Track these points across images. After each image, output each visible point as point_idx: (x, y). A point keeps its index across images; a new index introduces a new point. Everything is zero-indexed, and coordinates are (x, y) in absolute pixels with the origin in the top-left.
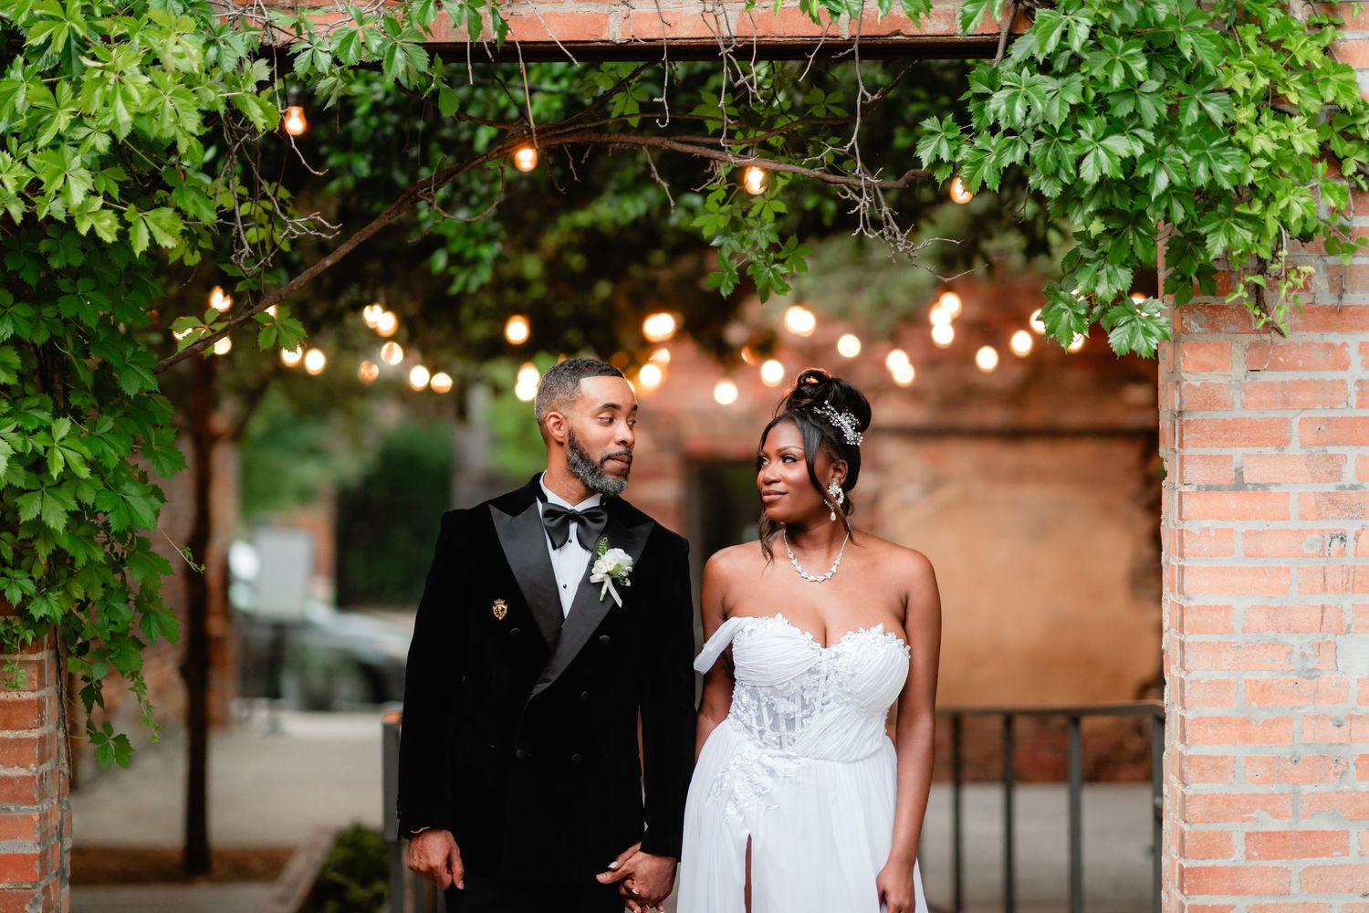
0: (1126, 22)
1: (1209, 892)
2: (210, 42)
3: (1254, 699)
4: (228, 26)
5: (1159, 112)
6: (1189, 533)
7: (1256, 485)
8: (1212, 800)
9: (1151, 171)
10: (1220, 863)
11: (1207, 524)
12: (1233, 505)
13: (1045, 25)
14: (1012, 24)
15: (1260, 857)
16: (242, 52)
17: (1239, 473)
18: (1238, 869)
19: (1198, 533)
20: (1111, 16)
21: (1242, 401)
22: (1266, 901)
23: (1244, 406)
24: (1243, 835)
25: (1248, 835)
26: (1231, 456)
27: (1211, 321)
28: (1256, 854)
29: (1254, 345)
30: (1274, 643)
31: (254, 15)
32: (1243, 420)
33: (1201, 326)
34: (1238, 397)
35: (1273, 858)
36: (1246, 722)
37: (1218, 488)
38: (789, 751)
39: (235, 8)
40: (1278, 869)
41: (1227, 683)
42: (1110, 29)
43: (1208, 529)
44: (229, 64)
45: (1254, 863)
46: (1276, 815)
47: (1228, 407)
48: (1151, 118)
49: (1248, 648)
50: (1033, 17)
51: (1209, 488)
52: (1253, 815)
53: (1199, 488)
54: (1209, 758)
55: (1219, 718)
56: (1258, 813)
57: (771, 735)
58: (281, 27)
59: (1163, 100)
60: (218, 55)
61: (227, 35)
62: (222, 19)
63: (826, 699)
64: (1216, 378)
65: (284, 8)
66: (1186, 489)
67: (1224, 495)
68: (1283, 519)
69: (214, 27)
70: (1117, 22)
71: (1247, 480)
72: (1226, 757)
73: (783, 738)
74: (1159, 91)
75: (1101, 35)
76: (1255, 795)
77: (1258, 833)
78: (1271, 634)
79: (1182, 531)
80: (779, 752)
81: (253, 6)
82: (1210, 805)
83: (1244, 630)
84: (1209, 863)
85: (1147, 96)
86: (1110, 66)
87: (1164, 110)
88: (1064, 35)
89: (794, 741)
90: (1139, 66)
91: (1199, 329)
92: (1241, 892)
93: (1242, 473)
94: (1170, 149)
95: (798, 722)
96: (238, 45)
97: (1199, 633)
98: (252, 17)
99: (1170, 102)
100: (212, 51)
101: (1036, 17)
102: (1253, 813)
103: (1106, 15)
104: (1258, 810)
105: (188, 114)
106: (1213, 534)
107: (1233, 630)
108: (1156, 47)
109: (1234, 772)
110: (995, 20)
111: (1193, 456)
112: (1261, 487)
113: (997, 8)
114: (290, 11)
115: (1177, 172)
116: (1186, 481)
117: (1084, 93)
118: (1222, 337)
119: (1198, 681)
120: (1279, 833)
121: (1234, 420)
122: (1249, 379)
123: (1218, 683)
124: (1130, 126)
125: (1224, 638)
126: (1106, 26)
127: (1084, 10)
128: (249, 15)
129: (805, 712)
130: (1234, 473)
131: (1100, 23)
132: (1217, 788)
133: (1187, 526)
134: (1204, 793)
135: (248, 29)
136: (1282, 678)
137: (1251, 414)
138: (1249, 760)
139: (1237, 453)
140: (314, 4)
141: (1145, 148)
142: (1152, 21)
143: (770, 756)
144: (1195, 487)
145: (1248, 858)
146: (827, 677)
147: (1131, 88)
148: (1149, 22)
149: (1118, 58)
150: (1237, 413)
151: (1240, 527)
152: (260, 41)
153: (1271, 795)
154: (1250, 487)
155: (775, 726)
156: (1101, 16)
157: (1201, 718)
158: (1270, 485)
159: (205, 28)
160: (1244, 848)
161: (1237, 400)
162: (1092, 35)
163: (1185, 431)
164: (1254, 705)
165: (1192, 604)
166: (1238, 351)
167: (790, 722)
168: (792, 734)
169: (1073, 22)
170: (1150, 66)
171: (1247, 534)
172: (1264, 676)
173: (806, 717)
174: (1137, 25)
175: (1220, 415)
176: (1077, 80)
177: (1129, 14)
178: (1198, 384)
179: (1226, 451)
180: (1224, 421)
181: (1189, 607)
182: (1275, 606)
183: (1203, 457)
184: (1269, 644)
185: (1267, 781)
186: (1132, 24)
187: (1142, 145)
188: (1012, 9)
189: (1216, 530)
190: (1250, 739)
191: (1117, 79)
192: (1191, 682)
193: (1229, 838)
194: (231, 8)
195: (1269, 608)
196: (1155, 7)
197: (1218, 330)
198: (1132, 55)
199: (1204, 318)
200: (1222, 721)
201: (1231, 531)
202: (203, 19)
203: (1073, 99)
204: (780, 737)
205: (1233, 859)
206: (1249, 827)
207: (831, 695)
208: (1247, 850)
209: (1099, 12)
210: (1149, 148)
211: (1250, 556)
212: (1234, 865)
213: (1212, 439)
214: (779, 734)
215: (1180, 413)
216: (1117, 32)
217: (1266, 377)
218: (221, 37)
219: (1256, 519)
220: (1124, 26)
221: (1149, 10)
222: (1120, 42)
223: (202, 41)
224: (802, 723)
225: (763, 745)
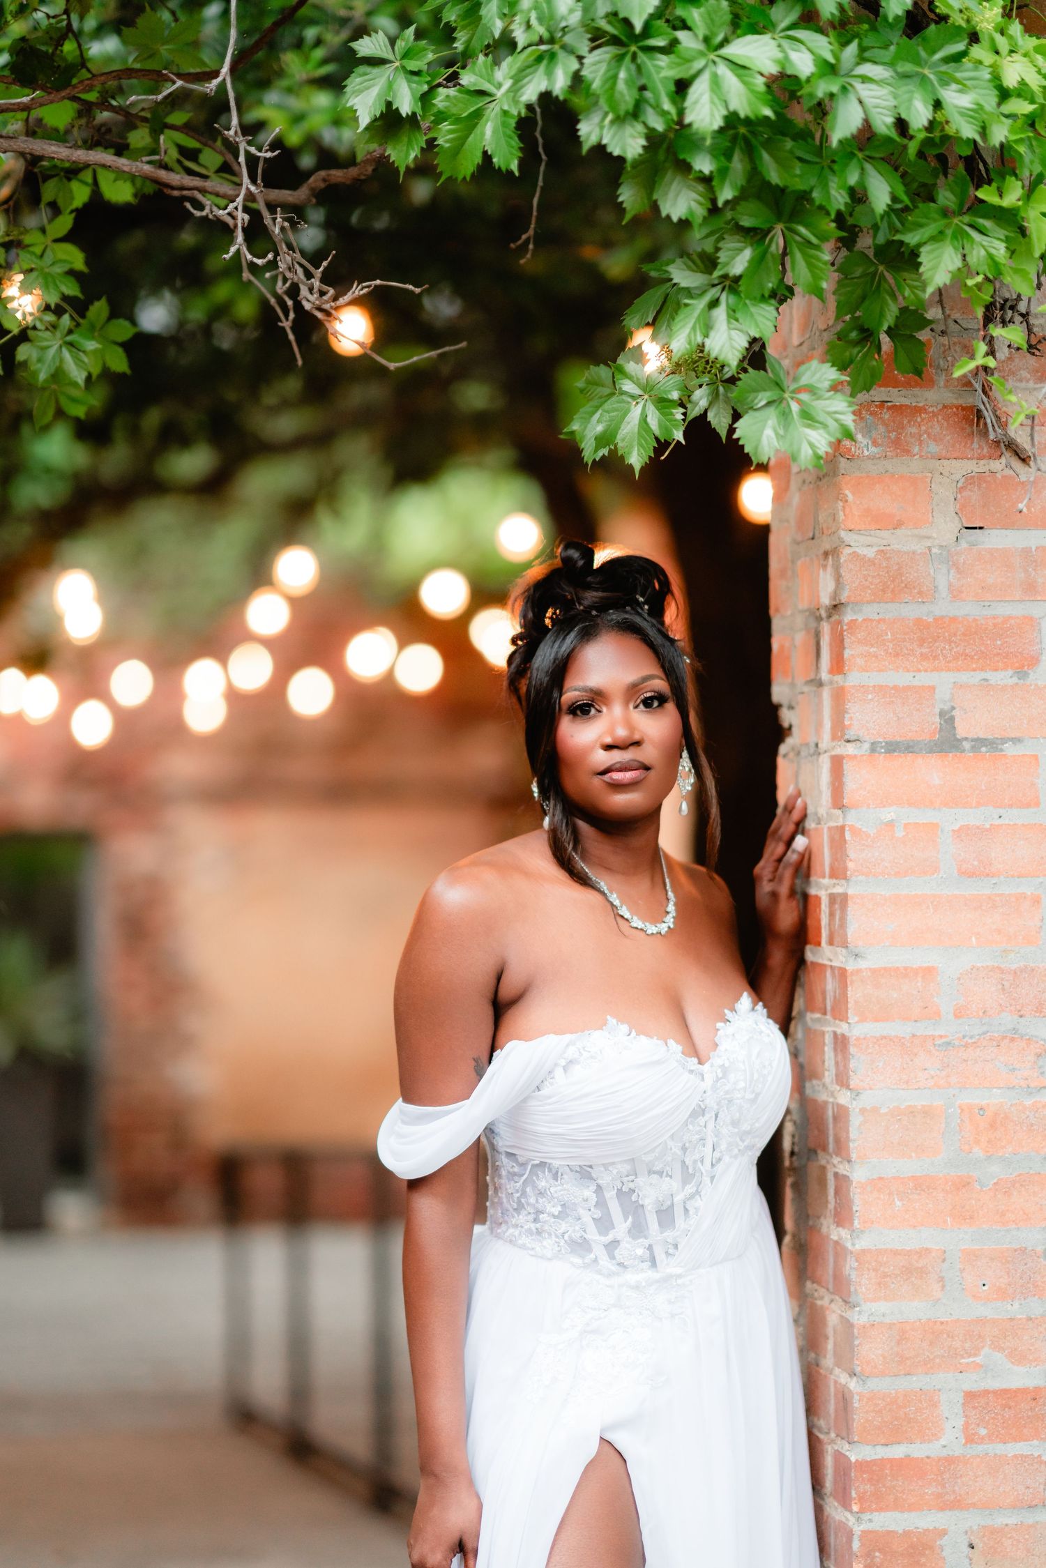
1: (898, 1506)
3: (977, 1142)
6: (856, 832)
7: (979, 743)
8: (901, 1333)
10: (918, 1450)
11: (888, 814)
12: (936, 780)
15: (990, 1438)
17: (948, 719)
18: (950, 1460)
19: (872, 832)
21: (950, 585)
22: (1001, 1520)
23: (956, 594)
24: (960, 1398)
25: (970, 1396)
26: (932, 689)
27: (893, 435)
28: (983, 1432)
29: (971, 480)
30: (1013, 1036)
32: (954, 619)
33: (875, 443)
34: (943, 579)
35: (1016, 1439)
36: (963, 1184)
37: (909, 748)
38: (668, 1267)
40: (1024, 1458)
41: (927, 1112)
43: (890, 824)
45: (979, 1449)
46: (1018, 1357)
47: (925, 595)
49: (966, 1046)
51: (892, 748)
52: (978, 1360)
53: (874, 747)
54: (896, 1253)
55: (914, 1178)
56: (987, 1355)
57: (632, 1249)
63: (717, 1155)
64: (903, 542)
66: (850, 749)
67: (920, 761)
68: (1028, 806)
71: (960, 733)
72: (928, 1251)
73: (654, 1247)
76: (981, 1321)
77: (986, 1392)
78: (1007, 1020)
79: (842, 829)
80: (652, 1274)
82: (899, 1343)
83: (958, 1015)
84: (897, 1452)
89: (676, 1246)
91: (874, 450)
92: (956, 1504)
93: (952, 719)
95: (678, 1211)
97: (876, 1020)
102: (975, 1355)
104: (986, 1350)
106: (900, 833)
107: (938, 1014)
109: (942, 1279)
111: (863, 688)
112: (988, 745)
116: (850, 734)
118: (913, 466)
119: (875, 1110)
120: (1024, 1391)
121: (936, 620)
122: (963, 544)
123: (911, 1111)
125: (923, 1029)
129: (690, 1189)
130: (937, 719)
132: (914, 1310)
133: (852, 819)
134: (887, 1320)
136: (1028, 1102)
137: (968, 610)
138: (971, 1257)
139: (943, 682)
144: (866, 746)
145: (970, 1439)
146: (716, 1116)
150: (943, 607)
151: (951, 819)
153: (1011, 1319)
154: (967, 745)
155: (638, 1230)
157: (880, 1178)
158: (1004, 740)
160: (960, 1422)
161: (942, 584)
163: (847, 641)
164: (978, 1152)
165: (863, 964)
166: (944, 491)
167: (666, 1215)
168: (669, 1235)
171: (963, 833)
172: (994, 1098)
173: (692, 1197)
175: (911, 611)
178: (870, 553)
179: (924, 679)
180: (918, 621)
181: (859, 971)
182: (1014, 967)
183: (881, 689)
184: (1004, 1038)
185: (1002, 1294)
189: (906, 825)
190: (971, 1218)
192: (863, 1111)
193: (934, 1405)
195: (1002, 971)
197: (908, 452)
199: (882, 429)
200: (920, 1184)
201: (933, 827)
204: (650, 1248)
205: (943, 1442)
206: (972, 1382)
208: (966, 1426)
211: (968, 874)
212: (944, 1453)
213: (897, 655)
214: (646, 1243)
215: (836, 607)
217: (995, 539)
219: (979, 805)
224: (686, 1210)
225: (614, 1268)
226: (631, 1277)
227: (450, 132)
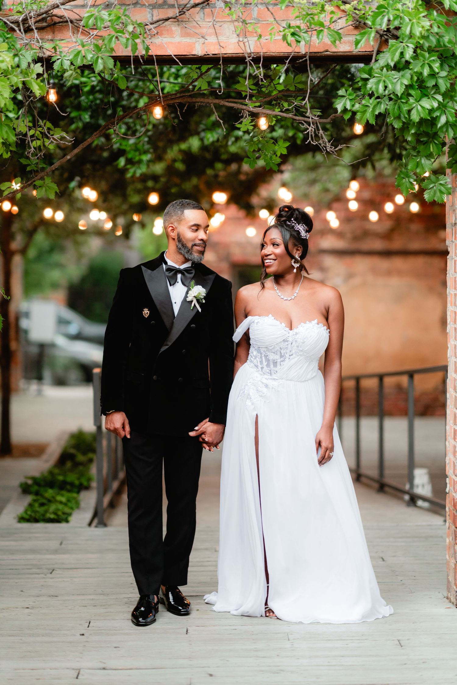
0: (430, 45)
2: (16, 55)
4: (23, 48)
5: (446, 86)
9: (438, 114)
13: (394, 48)
14: (379, 46)
16: (30, 60)
20: (424, 42)
31: (35, 43)
38: (274, 375)
39: (26, 40)
42: (423, 48)
44: (24, 65)
48: (443, 88)
50: (388, 43)
57: (266, 369)
58: (47, 48)
59: (448, 80)
60: (19, 61)
61: (23, 52)
62: (21, 44)
63: (291, 353)
65: (48, 40)
69: (17, 48)
70: (427, 45)
73: (272, 371)
74: (447, 76)
75: (419, 51)
79: (456, 277)
80: (270, 377)
81: (34, 39)
85: (441, 78)
86: (423, 66)
87: (449, 85)
88: (402, 53)
89: (277, 371)
90: (436, 66)
94: (450, 104)
95: (278, 364)
96: (28, 56)
98: (34, 44)
99: (451, 82)
100: (17, 59)
101: (390, 44)
103: (421, 42)
105: (5, 90)
108: (444, 56)
110: (370, 44)
113: (371, 38)
114: (51, 41)
115: (451, 116)
117: (412, 78)
124: (432, 93)
126: (421, 47)
127: (411, 40)
128: (33, 43)
129: (282, 359)
131: (418, 46)
135: (33, 49)
140: (62, 38)
141: (438, 104)
142: (442, 44)
143: (266, 379)
146: (292, 343)
147: (433, 75)
148: (441, 45)
149: (426, 62)
152: (38, 55)
155: (268, 365)
156: (419, 42)
159: (13, 49)
162: (415, 52)
167: (275, 363)
168: (276, 369)
169: (406, 47)
170: (441, 65)
173: (282, 361)
174: (436, 47)
176: (408, 73)
177: (432, 41)
186: (433, 46)
187: (437, 102)
188: (379, 39)
191: (426, 72)
194: (25, 40)
196: (444, 38)
198: (434, 60)
202: (13, 45)
203: (406, 82)
204: (270, 370)
207: (293, 352)
209: (418, 40)
210: (440, 104)
214: (270, 369)
215: (455, 224)
216: (426, 49)
218: (20, 53)
220: (430, 47)
221: (441, 39)
222: (427, 55)
223: (12, 55)
224: (280, 364)
225: (263, 374)
226: (266, 376)
227: (359, 115)
